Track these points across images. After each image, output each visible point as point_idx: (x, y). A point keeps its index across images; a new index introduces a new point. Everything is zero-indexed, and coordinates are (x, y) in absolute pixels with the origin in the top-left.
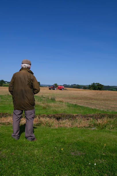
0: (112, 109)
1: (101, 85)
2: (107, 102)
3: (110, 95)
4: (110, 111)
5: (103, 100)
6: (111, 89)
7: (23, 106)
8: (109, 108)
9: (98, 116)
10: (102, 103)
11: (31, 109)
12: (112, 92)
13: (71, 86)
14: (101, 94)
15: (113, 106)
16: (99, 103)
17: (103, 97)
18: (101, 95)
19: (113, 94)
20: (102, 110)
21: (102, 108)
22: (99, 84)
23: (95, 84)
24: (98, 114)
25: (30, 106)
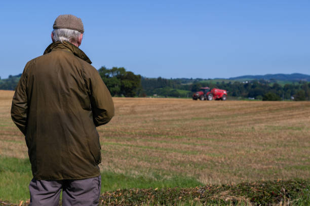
0: (174, 169)
1: (130, 76)
2: (155, 143)
3: (164, 114)
4: (169, 178)
5: (142, 135)
6: (172, 89)
7: (63, 167)
8: (163, 166)
9: (119, 199)
10: (137, 150)
11: (90, 175)
12: (175, 101)
13: (7, 80)
14: (133, 112)
15: (180, 157)
16: (125, 150)
17: (139, 124)
18: (133, 116)
19: (176, 110)
20: (136, 173)
21: (137, 167)
22: (122, 70)
23: (109, 71)
24: (117, 192)
25: (87, 165)
